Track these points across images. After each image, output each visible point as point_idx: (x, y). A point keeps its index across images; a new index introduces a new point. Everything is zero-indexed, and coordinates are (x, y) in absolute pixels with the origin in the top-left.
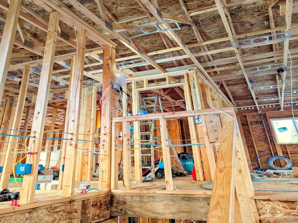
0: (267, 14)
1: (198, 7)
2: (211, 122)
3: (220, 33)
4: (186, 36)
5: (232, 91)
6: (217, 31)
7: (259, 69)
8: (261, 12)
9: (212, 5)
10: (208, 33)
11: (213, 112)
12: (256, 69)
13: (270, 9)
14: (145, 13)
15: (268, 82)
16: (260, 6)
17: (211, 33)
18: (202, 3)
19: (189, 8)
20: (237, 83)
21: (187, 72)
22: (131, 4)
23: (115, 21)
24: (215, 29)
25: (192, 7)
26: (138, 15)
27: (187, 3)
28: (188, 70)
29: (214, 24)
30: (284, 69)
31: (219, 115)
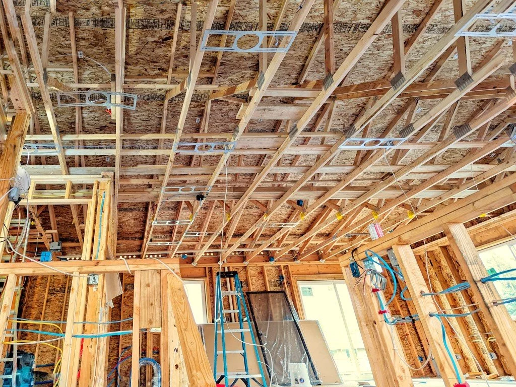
0: (203, 108)
1: (139, 75)
2: (148, 285)
3: (147, 121)
4: (104, 116)
5: (122, 221)
6: (144, 117)
7: (181, 190)
8: (199, 104)
9: (155, 78)
10: (132, 118)
11: (153, 265)
12: (177, 190)
13: (210, 101)
14: (71, 64)
15: (169, 211)
16: (200, 95)
17: (136, 118)
18: (145, 72)
19: (128, 74)
20: (133, 207)
21: (99, 180)
22: (60, 44)
23: (26, 65)
24: (143, 113)
25: (132, 74)
26: (61, 65)
27: (129, 67)
28: (101, 176)
29: (145, 106)
30: (205, 196)
31: (159, 272)
